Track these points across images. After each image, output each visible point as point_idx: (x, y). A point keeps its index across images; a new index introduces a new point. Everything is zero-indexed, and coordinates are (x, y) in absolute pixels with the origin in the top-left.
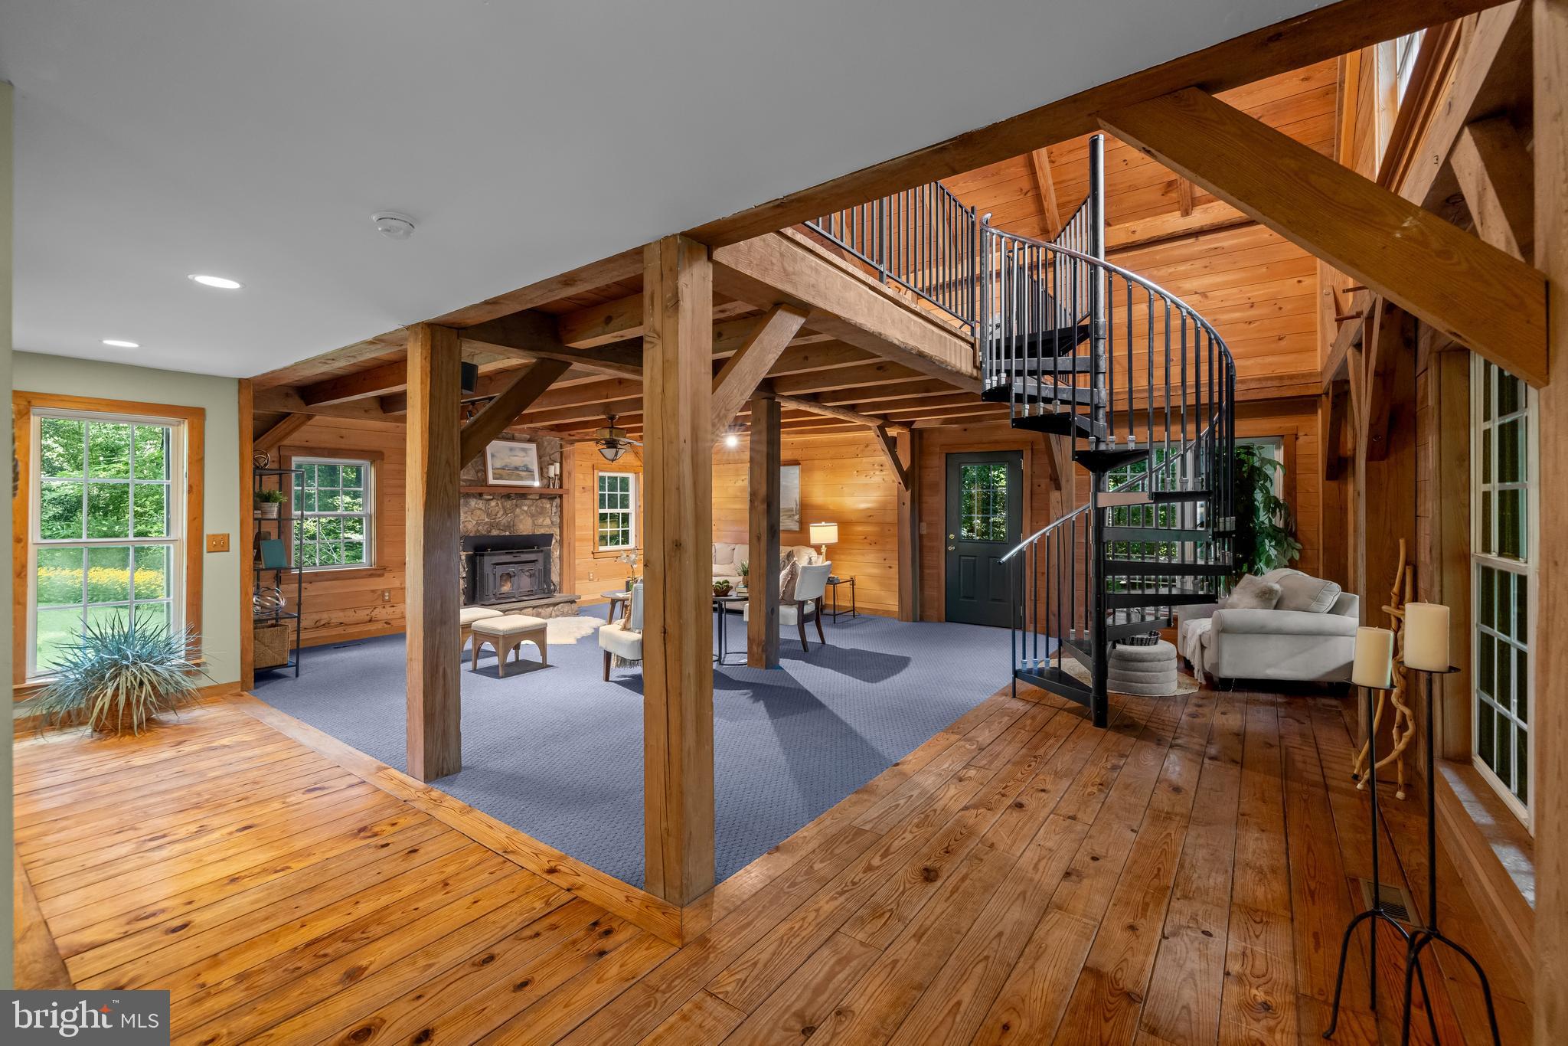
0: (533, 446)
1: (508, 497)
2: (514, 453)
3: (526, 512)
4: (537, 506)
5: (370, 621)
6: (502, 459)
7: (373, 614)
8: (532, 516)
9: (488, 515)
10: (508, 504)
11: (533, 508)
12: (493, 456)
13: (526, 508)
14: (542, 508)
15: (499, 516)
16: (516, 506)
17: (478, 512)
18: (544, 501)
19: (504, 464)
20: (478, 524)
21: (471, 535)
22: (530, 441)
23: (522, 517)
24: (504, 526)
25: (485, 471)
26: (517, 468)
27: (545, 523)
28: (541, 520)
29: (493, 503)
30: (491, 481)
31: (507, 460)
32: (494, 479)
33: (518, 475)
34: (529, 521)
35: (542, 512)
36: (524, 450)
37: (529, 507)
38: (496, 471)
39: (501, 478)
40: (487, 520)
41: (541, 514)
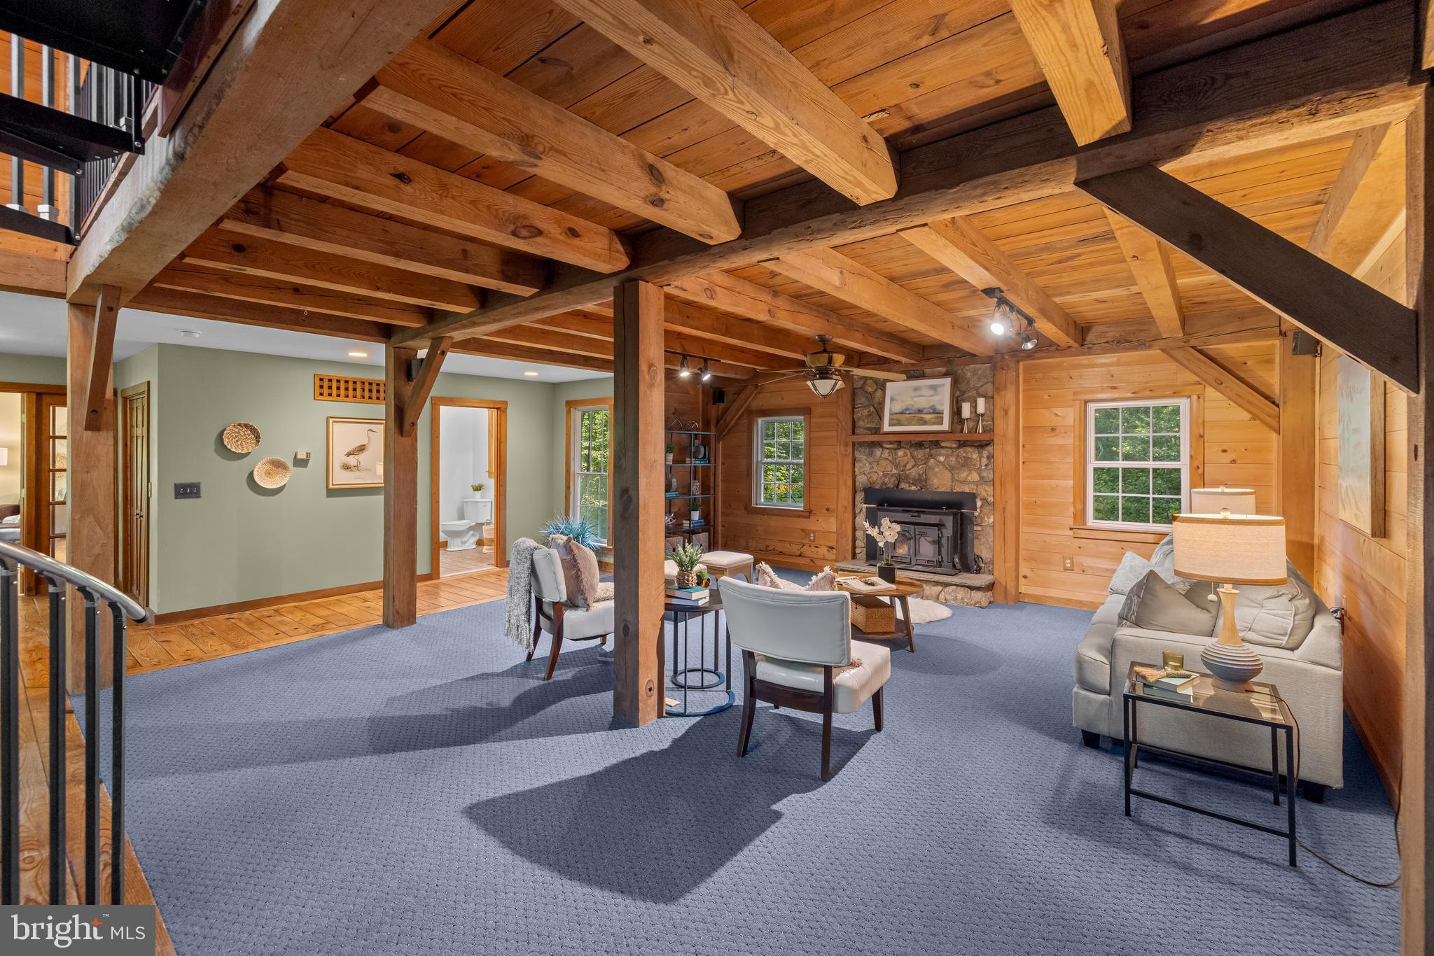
0: (947, 382)
1: (920, 445)
2: (918, 393)
3: (943, 463)
4: (958, 456)
5: (800, 555)
6: (903, 402)
7: (803, 550)
8: (951, 469)
9: (897, 467)
10: (920, 454)
11: (953, 459)
12: (892, 399)
13: (942, 459)
14: (967, 459)
15: (908, 467)
16: (931, 456)
17: (884, 463)
18: (968, 449)
19: (905, 407)
20: (885, 476)
21: (877, 487)
22: (945, 375)
23: (937, 470)
24: (914, 479)
25: (881, 418)
26: (920, 411)
27: (969, 478)
28: (964, 475)
29: (900, 453)
30: (887, 428)
31: (909, 402)
32: (890, 425)
33: (921, 419)
34: (948, 475)
35: (966, 464)
36: (934, 388)
37: (947, 456)
38: (895, 417)
39: (899, 423)
40: (895, 471)
41: (964, 466)
